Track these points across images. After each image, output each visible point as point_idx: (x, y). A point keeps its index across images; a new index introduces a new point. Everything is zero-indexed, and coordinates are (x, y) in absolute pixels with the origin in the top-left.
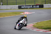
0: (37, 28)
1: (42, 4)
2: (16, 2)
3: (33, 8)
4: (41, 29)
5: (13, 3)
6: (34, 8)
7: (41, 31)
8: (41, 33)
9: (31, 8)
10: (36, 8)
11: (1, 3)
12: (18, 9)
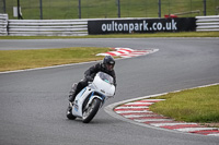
0: (169, 116)
1: (189, 16)
2: (80, 7)
3: (153, 32)
4: (183, 120)
5: (64, 9)
6: (157, 31)
7: (184, 130)
8: (184, 137)
9: (143, 32)
10: (166, 31)
11: (15, 9)
12: (85, 37)
